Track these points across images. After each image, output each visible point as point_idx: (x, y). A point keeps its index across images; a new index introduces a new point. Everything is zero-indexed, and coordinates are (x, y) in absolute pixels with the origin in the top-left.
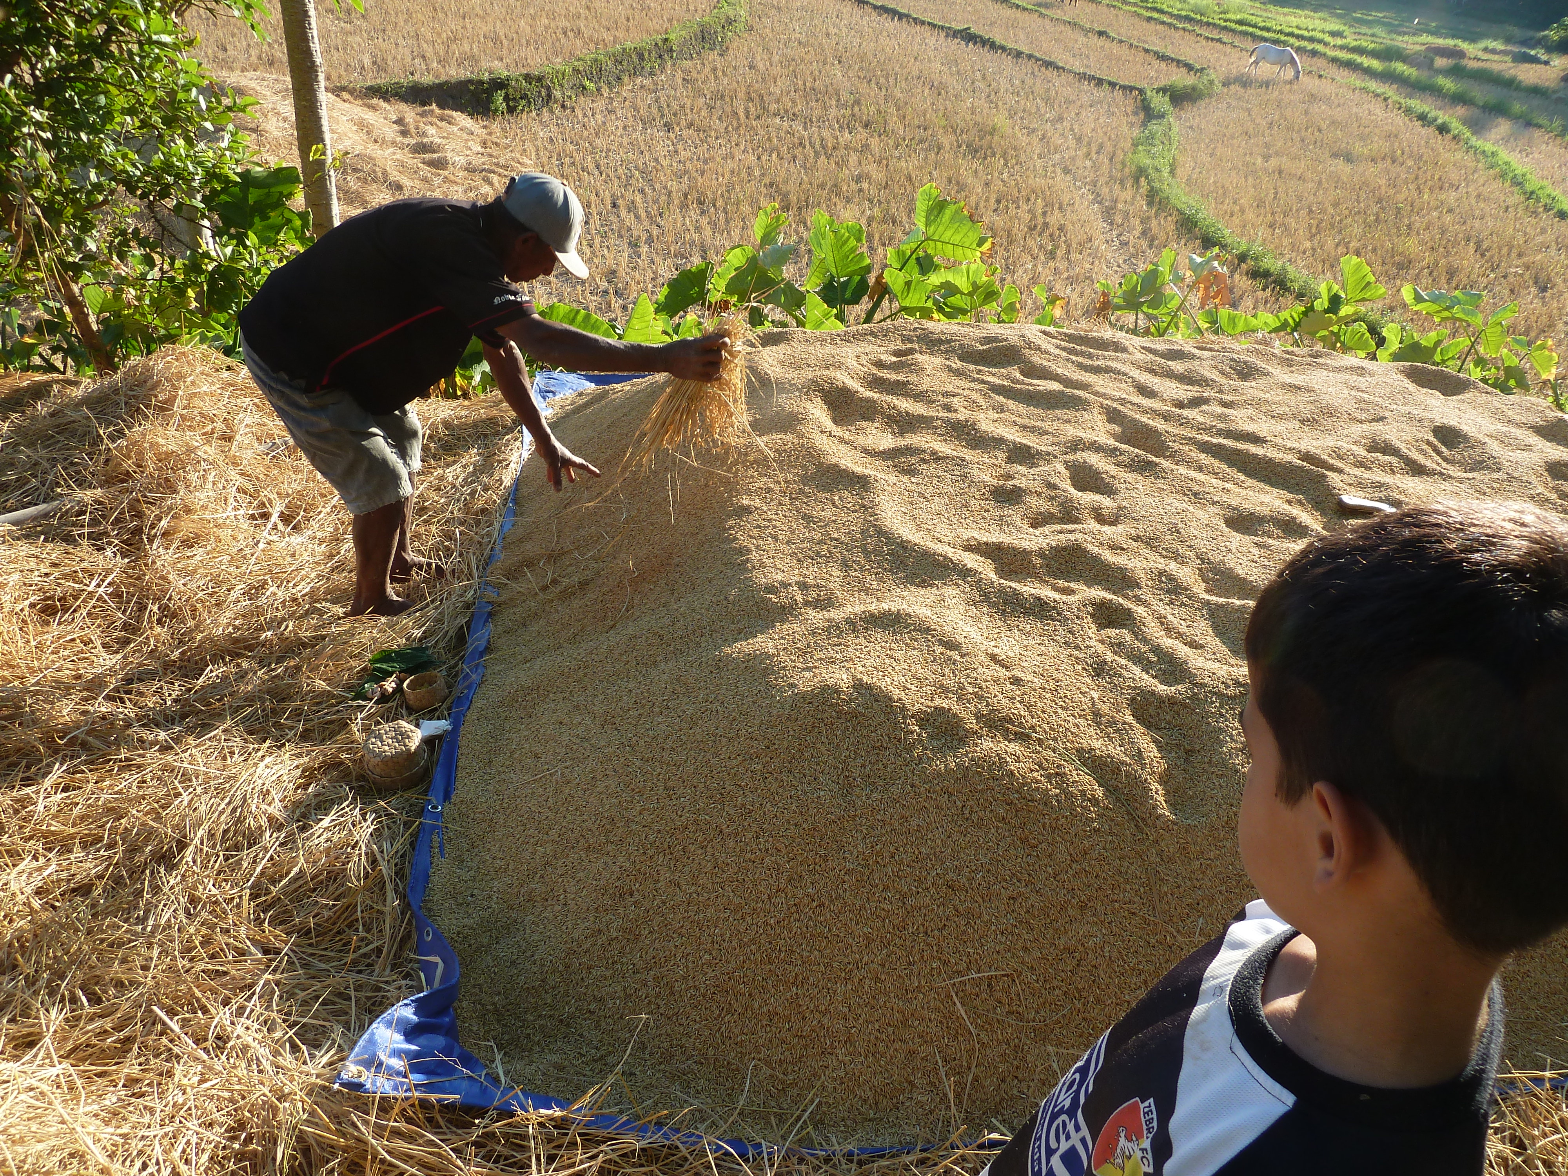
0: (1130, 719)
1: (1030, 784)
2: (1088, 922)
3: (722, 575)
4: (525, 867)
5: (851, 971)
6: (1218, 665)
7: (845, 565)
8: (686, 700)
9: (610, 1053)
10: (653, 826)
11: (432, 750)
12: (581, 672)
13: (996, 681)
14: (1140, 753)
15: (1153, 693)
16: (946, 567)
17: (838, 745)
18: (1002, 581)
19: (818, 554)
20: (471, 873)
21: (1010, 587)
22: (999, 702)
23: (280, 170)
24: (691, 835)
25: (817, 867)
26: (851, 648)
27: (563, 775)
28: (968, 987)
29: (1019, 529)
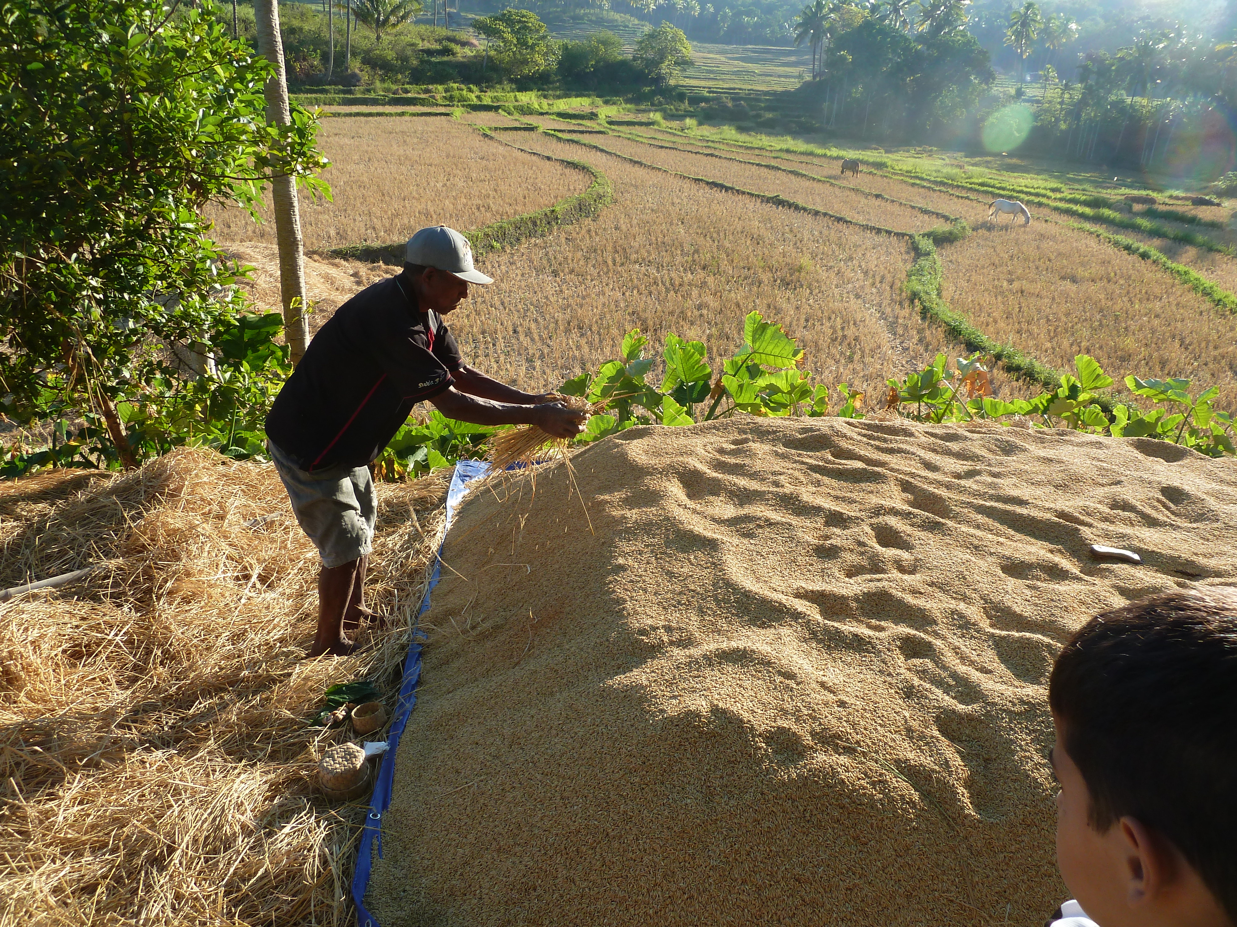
0: (936, 733)
1: (858, 790)
3: (604, 621)
6: (1005, 687)
7: (701, 611)
10: (552, 830)
11: (373, 767)
12: (493, 701)
13: (826, 704)
14: (947, 762)
15: (954, 711)
16: (781, 611)
17: (701, 760)
18: (826, 622)
19: (679, 603)
20: (404, 871)
21: (833, 626)
23: (268, 316)
26: (708, 680)
27: (478, 787)
29: (837, 579)
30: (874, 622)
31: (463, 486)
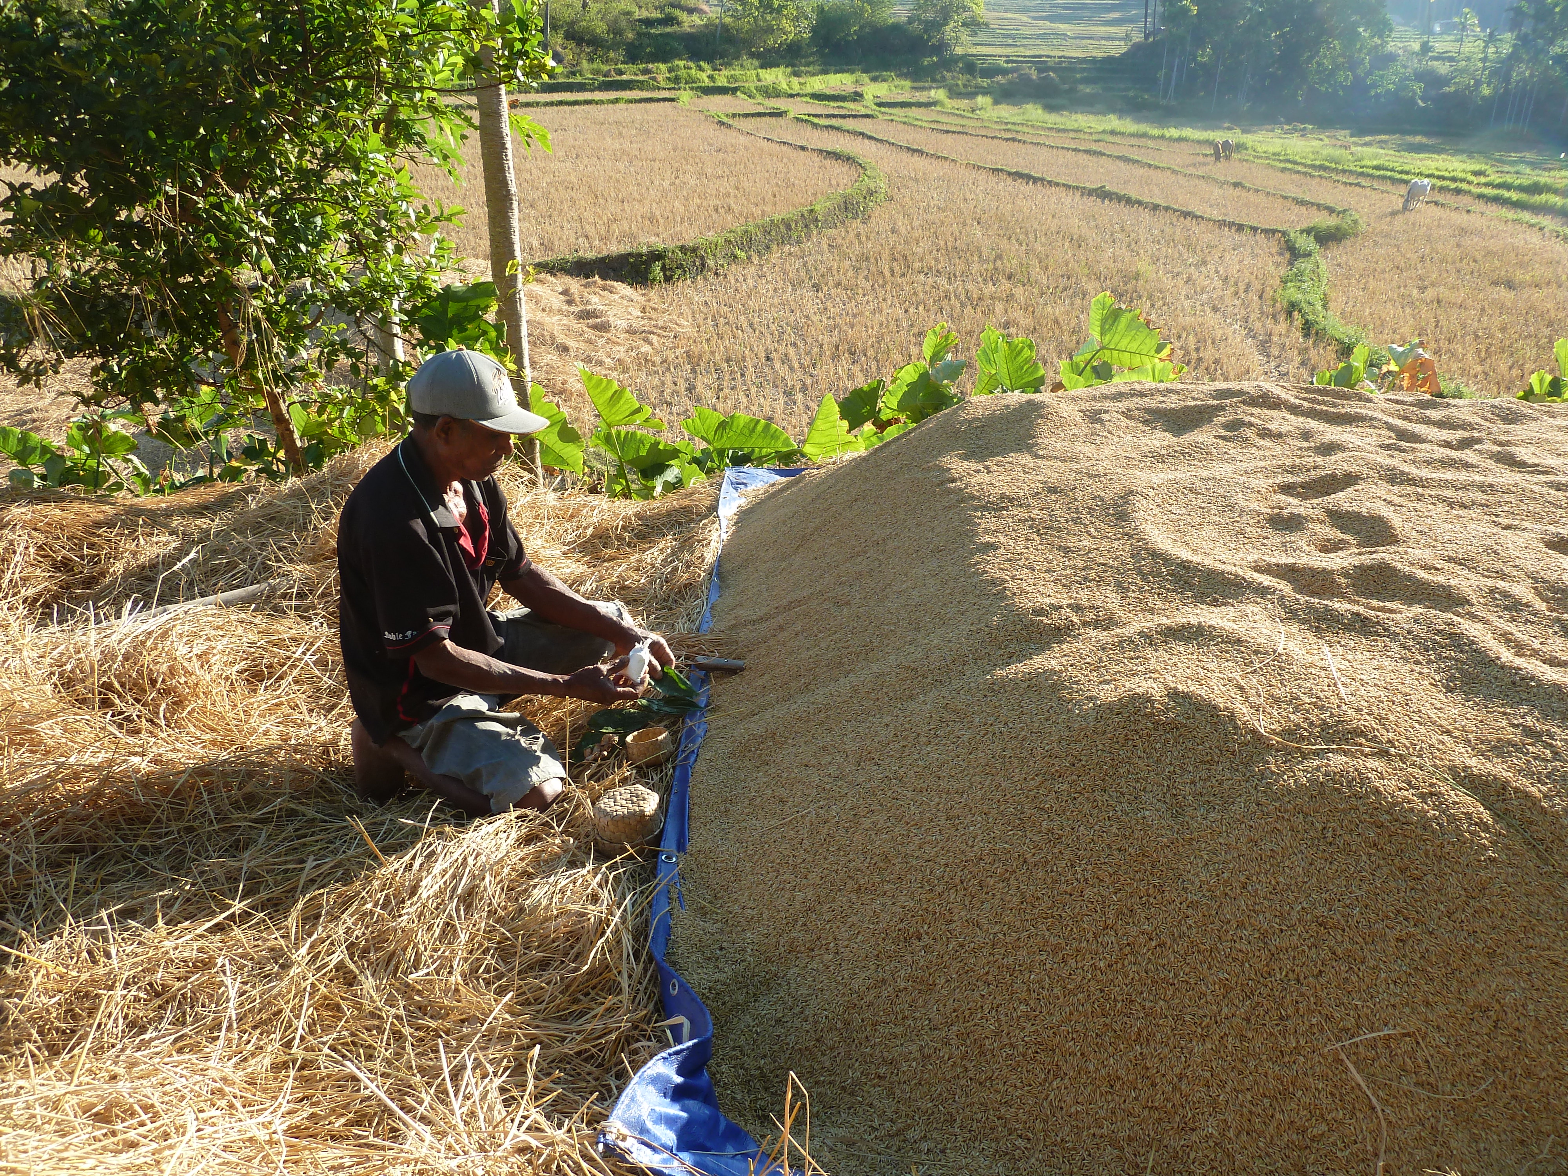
1: (1402, 804)
2: (1500, 973)
3: (977, 606)
4: (783, 914)
5: (1208, 1026)
7: (1120, 587)
8: (958, 726)
9: (909, 1127)
12: (823, 715)
16: (1239, 586)
17: (1159, 761)
18: (1307, 598)
19: (1085, 579)
20: (718, 925)
21: (1319, 604)
22: (1345, 712)
23: (477, 285)
24: (988, 867)
25: (1152, 900)
26: (1153, 661)
27: (817, 815)
28: (1361, 1049)
29: (1308, 554)
30: (1375, 603)
31: (736, 495)
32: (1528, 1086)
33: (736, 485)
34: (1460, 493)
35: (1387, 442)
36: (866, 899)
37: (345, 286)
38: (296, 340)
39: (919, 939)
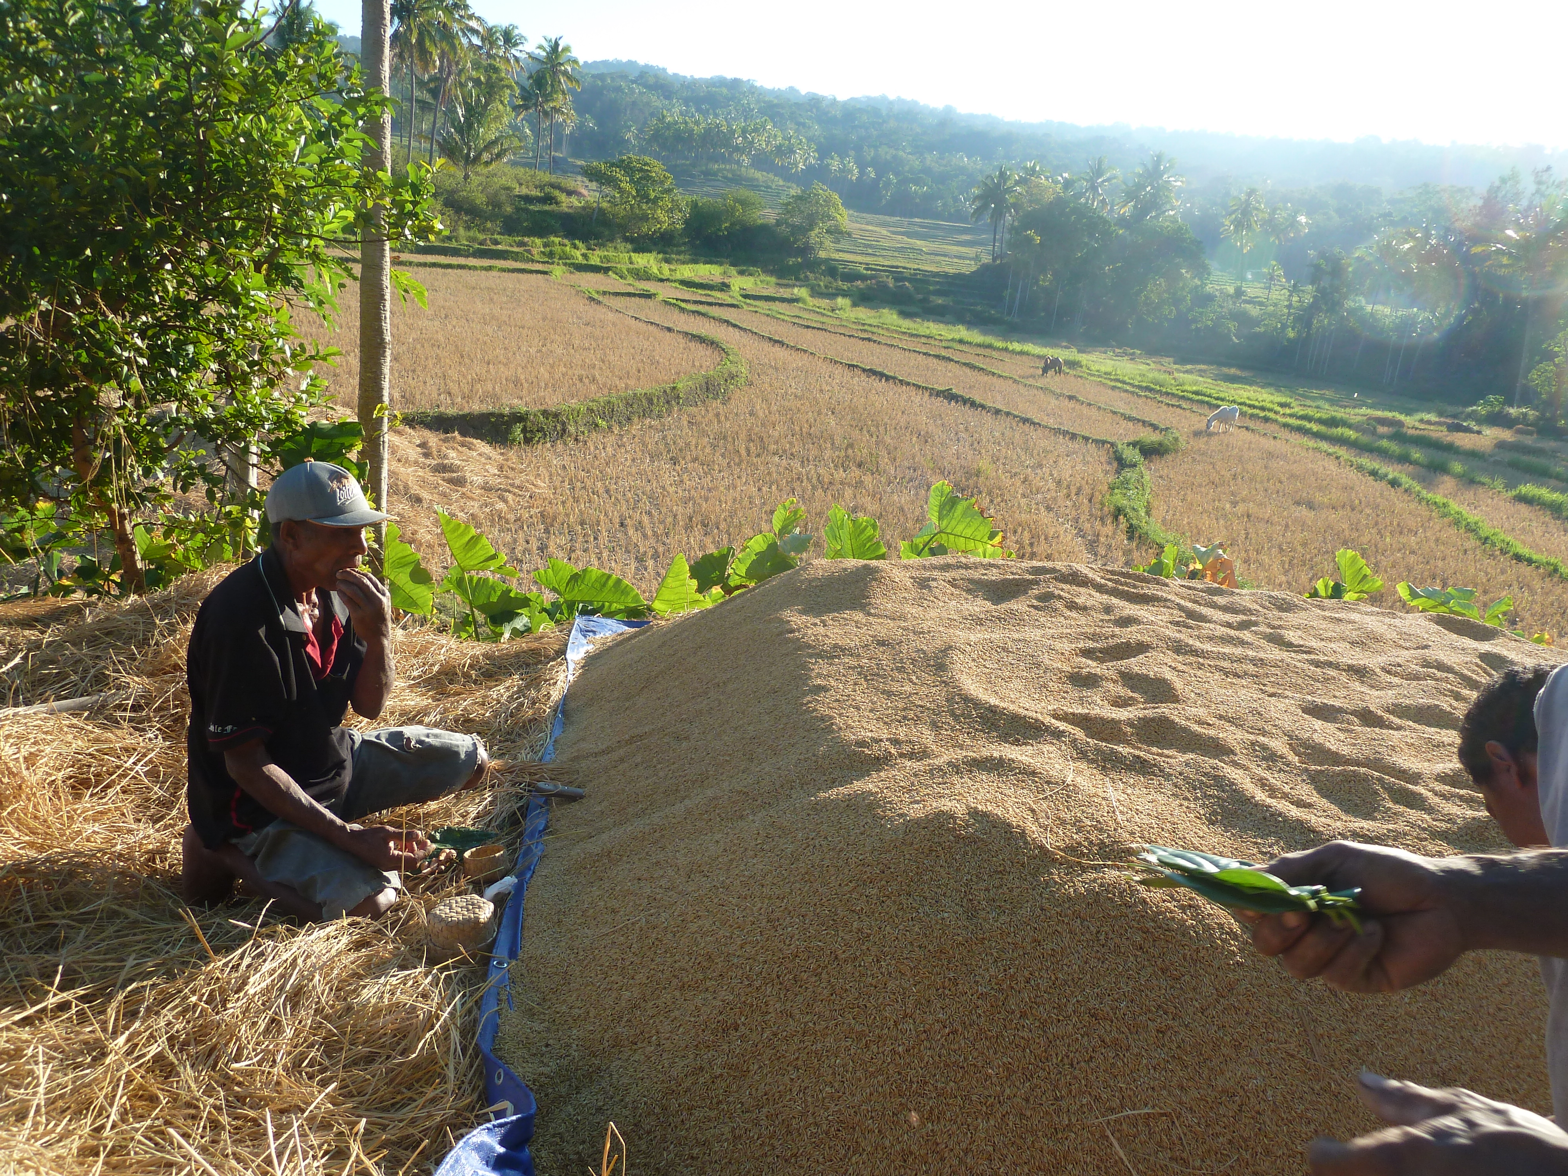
1: (1165, 913)
2: (1245, 1063)
3: (806, 739)
5: (992, 1105)
10: (758, 957)
17: (958, 870)
18: (1096, 742)
21: (1106, 747)
22: (1120, 835)
23: (344, 425)
24: (802, 963)
25: (947, 992)
26: (957, 786)
27: (647, 922)
28: (1124, 1126)
29: (1101, 707)
30: (1154, 749)
31: (585, 641)
32: (1267, 1164)
33: (585, 632)
34: (1235, 665)
35: (1177, 619)
36: (689, 994)
37: (209, 412)
38: (155, 461)
39: (737, 1030)
